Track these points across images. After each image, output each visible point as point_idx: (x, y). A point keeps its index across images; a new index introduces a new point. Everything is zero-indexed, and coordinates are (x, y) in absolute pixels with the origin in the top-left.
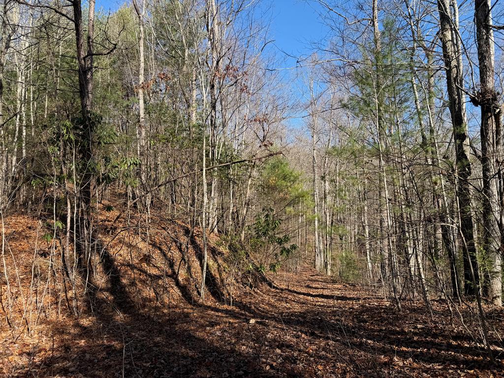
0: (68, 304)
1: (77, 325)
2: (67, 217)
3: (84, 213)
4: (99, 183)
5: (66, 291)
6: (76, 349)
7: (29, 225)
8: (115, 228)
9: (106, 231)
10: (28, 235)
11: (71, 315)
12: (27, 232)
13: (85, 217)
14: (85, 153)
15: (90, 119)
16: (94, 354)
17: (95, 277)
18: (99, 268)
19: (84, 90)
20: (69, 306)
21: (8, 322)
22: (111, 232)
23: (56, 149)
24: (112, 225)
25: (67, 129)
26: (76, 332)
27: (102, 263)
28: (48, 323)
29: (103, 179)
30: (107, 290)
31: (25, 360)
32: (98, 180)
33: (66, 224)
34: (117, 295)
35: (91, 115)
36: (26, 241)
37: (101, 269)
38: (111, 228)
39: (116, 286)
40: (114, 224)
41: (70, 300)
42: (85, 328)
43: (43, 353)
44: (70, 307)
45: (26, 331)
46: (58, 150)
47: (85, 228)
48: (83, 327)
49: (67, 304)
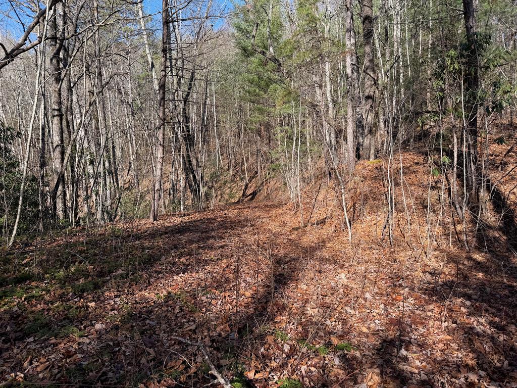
0: (458, 237)
1: (470, 258)
2: (454, 152)
3: (471, 148)
4: (488, 112)
5: (455, 224)
6: (474, 280)
7: (416, 161)
8: (506, 163)
9: (494, 166)
10: (415, 170)
11: (462, 247)
12: (415, 167)
13: (472, 151)
14: (472, 82)
15: (476, 42)
16: (495, 289)
17: (484, 214)
18: (489, 205)
19: (469, 10)
20: (458, 239)
21: (407, 244)
22: (500, 167)
23: (441, 83)
24: (502, 160)
25: (452, 59)
26: (470, 265)
27: (491, 201)
28: (442, 251)
29: (493, 108)
30: (500, 229)
31: (429, 277)
32: (487, 110)
33: (453, 159)
34: (511, 236)
35: (477, 37)
36: (414, 175)
37: (491, 206)
38: (501, 163)
39: (510, 227)
40: (504, 159)
41: (460, 234)
42: (479, 263)
43: (443, 276)
44: (460, 241)
45: (423, 254)
46: (443, 84)
47: (472, 163)
48: (477, 261)
49: (456, 237)
